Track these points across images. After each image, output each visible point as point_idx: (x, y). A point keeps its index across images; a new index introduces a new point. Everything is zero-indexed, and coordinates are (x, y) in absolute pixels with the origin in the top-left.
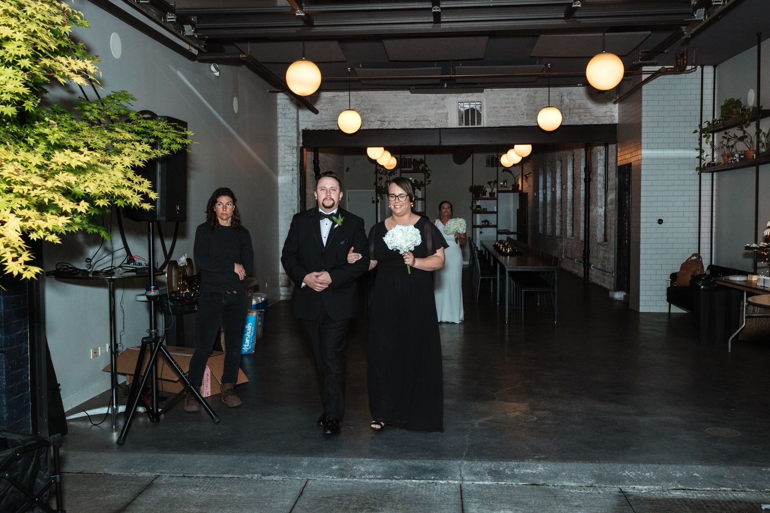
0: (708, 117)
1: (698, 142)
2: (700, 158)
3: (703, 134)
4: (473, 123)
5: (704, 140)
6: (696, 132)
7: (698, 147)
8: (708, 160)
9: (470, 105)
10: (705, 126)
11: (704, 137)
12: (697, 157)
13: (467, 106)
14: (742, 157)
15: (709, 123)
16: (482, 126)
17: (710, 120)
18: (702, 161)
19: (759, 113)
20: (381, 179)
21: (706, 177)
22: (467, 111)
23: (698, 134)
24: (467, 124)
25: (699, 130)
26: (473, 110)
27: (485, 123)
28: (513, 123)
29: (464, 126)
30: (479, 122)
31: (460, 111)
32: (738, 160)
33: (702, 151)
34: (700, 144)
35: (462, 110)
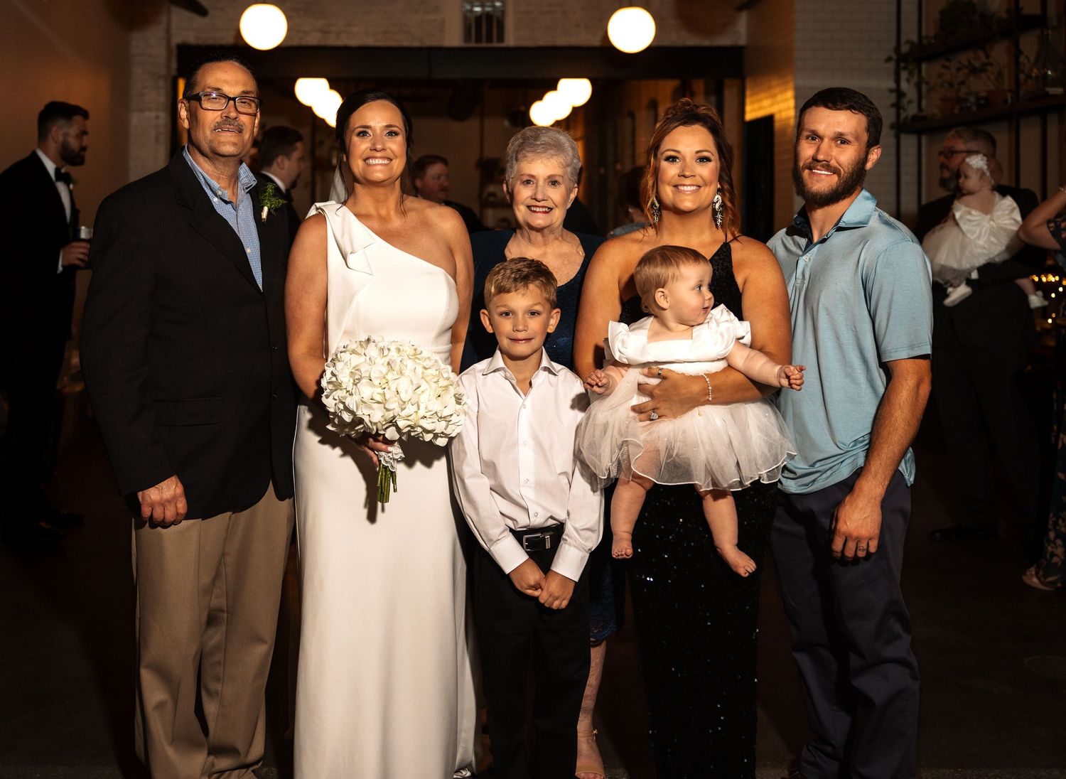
0: (910, 33)
1: (892, 77)
2: (897, 106)
3: (902, 65)
4: (489, 40)
5: (904, 75)
6: (889, 59)
7: (892, 85)
8: (912, 110)
9: (482, 6)
10: (905, 48)
11: (905, 68)
12: (893, 106)
13: (478, 9)
14: (982, 102)
15: (912, 44)
16: (505, 44)
17: (915, 38)
18: (902, 112)
19: (1017, 24)
20: (322, 143)
21: (909, 142)
22: (479, 19)
23: (892, 65)
24: (478, 40)
25: (894, 57)
26: (489, 16)
27: (511, 39)
28: (562, 41)
29: (473, 44)
30: (501, 38)
31: (465, 19)
32: (974, 109)
33: (900, 94)
34: (898, 81)
35: (468, 15)
